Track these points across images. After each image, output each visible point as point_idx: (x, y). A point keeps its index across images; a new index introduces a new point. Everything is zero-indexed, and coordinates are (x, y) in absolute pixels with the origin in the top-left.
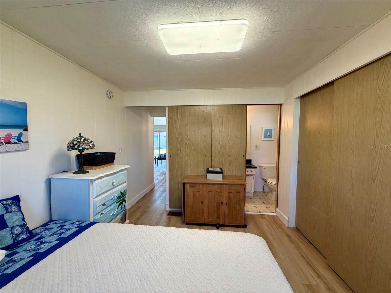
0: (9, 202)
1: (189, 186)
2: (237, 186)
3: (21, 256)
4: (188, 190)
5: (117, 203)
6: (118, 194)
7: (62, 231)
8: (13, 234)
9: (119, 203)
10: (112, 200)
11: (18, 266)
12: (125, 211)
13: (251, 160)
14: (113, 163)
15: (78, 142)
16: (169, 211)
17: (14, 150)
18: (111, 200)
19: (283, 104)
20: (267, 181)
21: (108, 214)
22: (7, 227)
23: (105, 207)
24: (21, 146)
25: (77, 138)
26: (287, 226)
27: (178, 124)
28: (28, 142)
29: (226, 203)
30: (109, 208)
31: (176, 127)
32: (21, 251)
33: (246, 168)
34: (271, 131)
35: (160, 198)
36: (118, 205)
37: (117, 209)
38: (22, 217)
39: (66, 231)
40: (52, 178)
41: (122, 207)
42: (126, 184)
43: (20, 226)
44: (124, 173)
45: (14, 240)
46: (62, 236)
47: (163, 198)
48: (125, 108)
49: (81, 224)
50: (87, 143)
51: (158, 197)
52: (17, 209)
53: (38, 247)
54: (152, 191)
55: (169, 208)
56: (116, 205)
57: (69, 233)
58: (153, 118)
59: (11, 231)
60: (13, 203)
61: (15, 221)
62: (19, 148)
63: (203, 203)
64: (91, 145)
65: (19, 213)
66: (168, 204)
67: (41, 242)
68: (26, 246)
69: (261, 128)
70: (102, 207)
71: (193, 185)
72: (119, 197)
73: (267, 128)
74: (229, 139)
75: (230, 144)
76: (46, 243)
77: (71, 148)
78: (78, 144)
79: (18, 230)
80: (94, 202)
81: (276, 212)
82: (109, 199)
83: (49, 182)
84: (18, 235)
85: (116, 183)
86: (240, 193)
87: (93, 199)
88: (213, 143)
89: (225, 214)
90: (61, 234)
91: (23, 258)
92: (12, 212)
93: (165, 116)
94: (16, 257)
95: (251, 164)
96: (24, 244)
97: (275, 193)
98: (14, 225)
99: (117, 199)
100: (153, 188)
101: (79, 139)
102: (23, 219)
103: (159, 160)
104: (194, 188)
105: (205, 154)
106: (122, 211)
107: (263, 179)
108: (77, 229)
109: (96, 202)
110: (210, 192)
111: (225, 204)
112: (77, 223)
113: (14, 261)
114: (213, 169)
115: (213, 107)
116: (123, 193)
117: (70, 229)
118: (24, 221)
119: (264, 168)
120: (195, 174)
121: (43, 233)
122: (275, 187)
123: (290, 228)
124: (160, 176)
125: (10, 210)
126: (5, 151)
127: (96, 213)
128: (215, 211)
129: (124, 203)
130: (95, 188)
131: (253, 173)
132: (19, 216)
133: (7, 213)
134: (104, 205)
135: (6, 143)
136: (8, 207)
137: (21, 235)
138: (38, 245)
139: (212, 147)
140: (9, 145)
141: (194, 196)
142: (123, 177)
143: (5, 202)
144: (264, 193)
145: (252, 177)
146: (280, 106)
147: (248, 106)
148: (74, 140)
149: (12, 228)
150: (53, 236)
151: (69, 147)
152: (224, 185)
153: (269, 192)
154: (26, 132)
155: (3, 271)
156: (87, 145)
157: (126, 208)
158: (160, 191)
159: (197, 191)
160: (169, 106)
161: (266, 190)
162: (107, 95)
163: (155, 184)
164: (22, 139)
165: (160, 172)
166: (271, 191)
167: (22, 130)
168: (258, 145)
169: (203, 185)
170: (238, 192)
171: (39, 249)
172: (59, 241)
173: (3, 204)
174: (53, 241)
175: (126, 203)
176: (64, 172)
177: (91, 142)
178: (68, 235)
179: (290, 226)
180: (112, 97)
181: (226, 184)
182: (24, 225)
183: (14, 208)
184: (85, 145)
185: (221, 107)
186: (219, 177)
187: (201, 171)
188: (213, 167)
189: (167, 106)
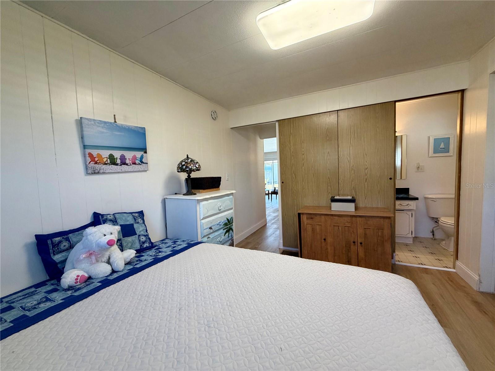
0: (137, 215)
1: (307, 218)
2: (378, 219)
3: (145, 258)
4: (306, 223)
5: (224, 229)
6: (224, 220)
7: (175, 245)
8: (140, 241)
9: (226, 230)
10: (219, 226)
11: (144, 264)
12: (232, 240)
13: (409, 188)
14: (219, 188)
15: (186, 163)
16: (283, 249)
17: (138, 170)
18: (217, 225)
19: (466, 90)
20: (439, 221)
21: (215, 239)
22: (136, 234)
23: (212, 231)
24: (143, 167)
25: (184, 159)
26: (475, 289)
27: (291, 142)
28: (147, 163)
29: (361, 243)
30: (216, 234)
31: (289, 145)
32: (145, 255)
33: (396, 199)
34: (447, 140)
35: (272, 236)
36: (225, 232)
37: (224, 236)
38: (146, 228)
39: (178, 246)
40: (167, 198)
41: (229, 235)
42: (232, 211)
43: (145, 236)
44: (230, 198)
45: (141, 246)
46: (174, 249)
47: (276, 236)
48: (231, 129)
49: (190, 242)
50: (193, 163)
51: (270, 235)
52: (142, 221)
53: (157, 254)
54: (264, 228)
55: (283, 246)
56: (222, 231)
57: (180, 247)
58: (262, 140)
59: (139, 238)
60: (139, 216)
61: (141, 231)
62: (141, 168)
63: (326, 240)
64: (197, 166)
65: (143, 225)
66: (282, 241)
67: (159, 251)
68: (149, 252)
69: (427, 139)
70: (208, 230)
71: (311, 216)
72: (226, 224)
73: (437, 137)
74: (365, 155)
75: (368, 162)
76: (163, 252)
77: (180, 169)
78: (186, 165)
79: (143, 239)
80: (201, 224)
81: (454, 268)
82: (215, 224)
83: (164, 201)
84: (144, 243)
85: (222, 207)
86: (383, 229)
87: (200, 220)
88: (340, 162)
89: (359, 258)
90: (174, 247)
91: (147, 259)
92: (139, 223)
93: (276, 137)
94: (142, 258)
95: (409, 194)
96: (147, 251)
97: (453, 239)
98: (141, 234)
99: (224, 226)
100: (264, 225)
101: (186, 160)
102: (147, 231)
103: (272, 195)
104: (313, 220)
105: (329, 178)
106: (229, 240)
107: (433, 218)
108: (187, 245)
109: (203, 224)
110: (336, 227)
111: (359, 244)
112: (187, 241)
113: (141, 261)
114: (339, 197)
115: (340, 113)
116: (229, 220)
117: (181, 245)
118: (147, 232)
119: (433, 200)
120: (315, 205)
121: (161, 245)
122: (452, 229)
123: (482, 292)
124: (274, 212)
125: (137, 221)
126: (132, 170)
127: (203, 236)
128: (344, 252)
129: (231, 231)
130: (202, 209)
131: (410, 208)
132: (144, 228)
133: (135, 223)
134: (211, 228)
135: (133, 164)
136: (136, 218)
137: (145, 243)
138: (157, 253)
139: (340, 168)
140: (135, 165)
141: (313, 230)
142: (229, 202)
143: (134, 214)
144: (434, 240)
145: (410, 213)
146: (460, 94)
147: (397, 104)
148: (182, 161)
149: (139, 236)
150: (168, 248)
151: (179, 168)
152: (357, 217)
153: (443, 240)
154: (146, 154)
155: (134, 266)
156: (193, 166)
157: (233, 237)
158: (273, 228)
159: (317, 224)
160: (279, 120)
161: (438, 235)
162: (212, 116)
163: (267, 221)
164: (143, 160)
165: (274, 208)
166: (448, 236)
167: (143, 152)
168: (420, 165)
169: (326, 217)
170: (379, 228)
171: (158, 256)
172: (172, 252)
173: (133, 216)
174: (167, 251)
175: (233, 232)
176: (176, 194)
177: (197, 163)
178: (179, 249)
179: (481, 290)
180: (216, 117)
181: (360, 216)
182: (147, 235)
183: (140, 220)
184: (192, 165)
185: (352, 111)
186: (350, 208)
187: (324, 200)
188: (341, 194)
189: (277, 121)
